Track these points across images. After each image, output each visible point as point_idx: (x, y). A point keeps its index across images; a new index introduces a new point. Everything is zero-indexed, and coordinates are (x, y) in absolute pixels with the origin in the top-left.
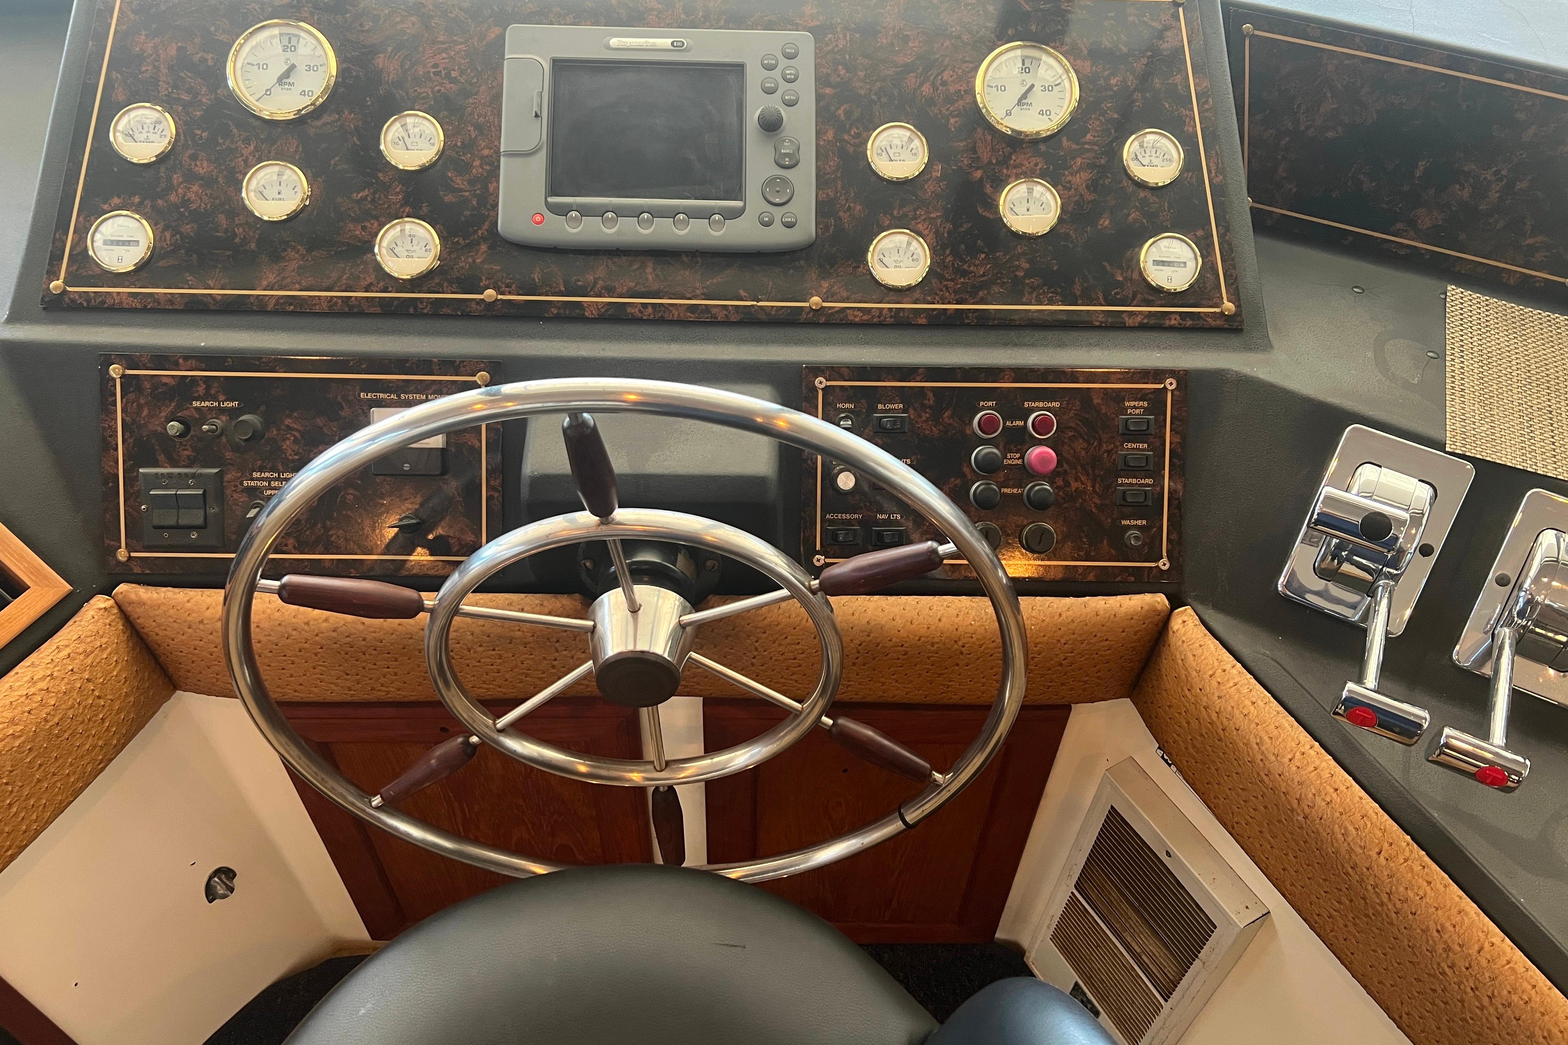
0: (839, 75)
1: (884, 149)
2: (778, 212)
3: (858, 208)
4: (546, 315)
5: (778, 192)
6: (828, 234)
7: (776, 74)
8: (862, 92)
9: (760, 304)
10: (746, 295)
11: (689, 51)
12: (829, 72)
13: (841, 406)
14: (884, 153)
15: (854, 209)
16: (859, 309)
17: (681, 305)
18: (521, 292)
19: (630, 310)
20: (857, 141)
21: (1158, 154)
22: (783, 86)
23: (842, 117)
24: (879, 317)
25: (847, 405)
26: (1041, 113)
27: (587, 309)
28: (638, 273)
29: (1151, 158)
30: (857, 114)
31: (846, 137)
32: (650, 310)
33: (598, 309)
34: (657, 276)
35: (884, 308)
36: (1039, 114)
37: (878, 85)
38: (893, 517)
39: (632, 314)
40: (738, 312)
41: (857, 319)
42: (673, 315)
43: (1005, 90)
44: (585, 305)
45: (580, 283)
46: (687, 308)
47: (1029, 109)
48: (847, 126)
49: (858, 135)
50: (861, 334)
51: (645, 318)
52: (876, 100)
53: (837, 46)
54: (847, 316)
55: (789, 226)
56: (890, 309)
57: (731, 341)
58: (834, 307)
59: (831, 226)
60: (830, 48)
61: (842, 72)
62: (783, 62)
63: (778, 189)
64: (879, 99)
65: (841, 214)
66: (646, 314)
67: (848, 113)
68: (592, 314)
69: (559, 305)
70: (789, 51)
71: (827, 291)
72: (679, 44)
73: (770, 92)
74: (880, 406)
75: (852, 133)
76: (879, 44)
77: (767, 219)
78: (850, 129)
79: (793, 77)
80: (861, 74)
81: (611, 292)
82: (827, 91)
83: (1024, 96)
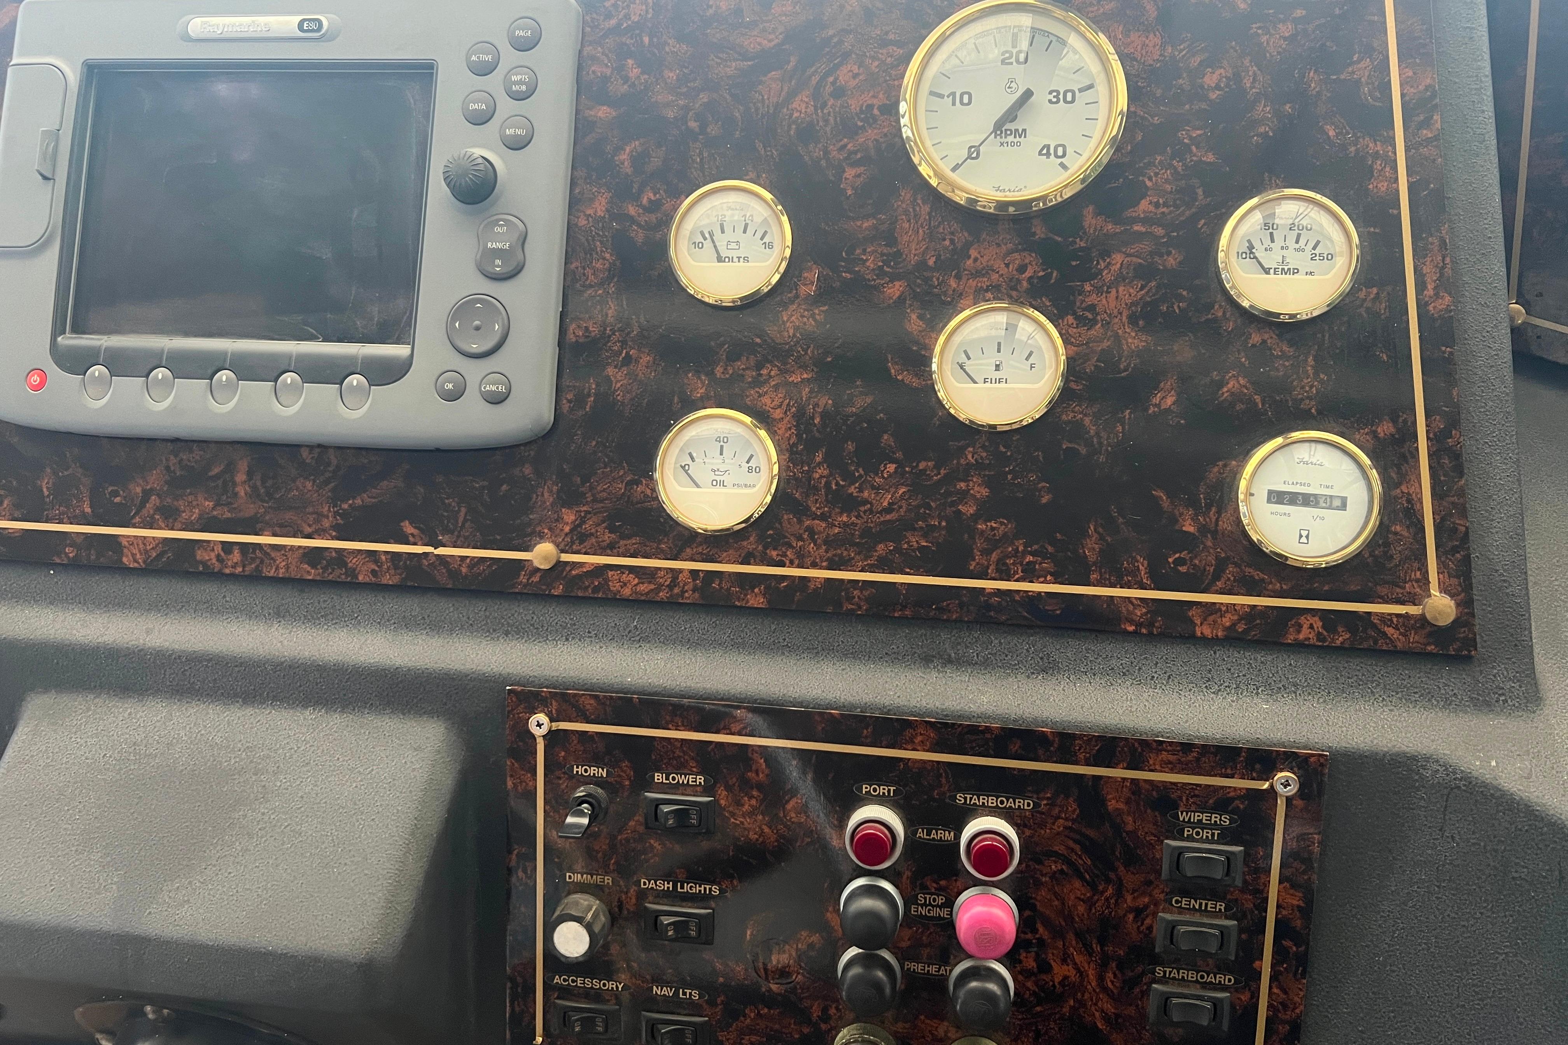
0: (626, 79)
1: (707, 235)
2: (474, 371)
3: (646, 359)
4: (58, 561)
5: (477, 328)
6: (581, 413)
7: (494, 82)
8: (671, 115)
9: (441, 551)
10: (416, 532)
11: (334, 39)
12: (608, 72)
13: (581, 770)
14: (708, 244)
15: (637, 362)
16: (631, 569)
17: (292, 548)
18: (17, 514)
19: (200, 555)
20: (653, 218)
21: (1302, 242)
22: (506, 106)
23: (627, 168)
24: (671, 587)
25: (593, 771)
26: (1045, 151)
27: (125, 550)
28: (220, 482)
29: (1284, 252)
30: (655, 162)
31: (632, 210)
32: (236, 556)
33: (146, 552)
34: (254, 488)
35: (681, 571)
36: (1040, 153)
37: (704, 97)
38: (684, 994)
39: (204, 563)
40: (396, 567)
41: (627, 592)
42: (277, 568)
43: (969, 103)
44: (125, 543)
45: (118, 500)
46: (305, 555)
47: (1019, 144)
48: (636, 186)
49: (654, 206)
50: (635, 620)
51: (227, 571)
52: (697, 130)
53: (627, 17)
54: (607, 581)
55: (497, 400)
56: (694, 573)
57: (382, 622)
58: (581, 564)
59: (589, 395)
60: (613, 22)
61: (634, 72)
62: (509, 57)
63: (477, 323)
64: (703, 127)
65: (610, 371)
66: (230, 563)
67: (638, 160)
68: (135, 561)
69: (79, 540)
70: (522, 33)
71: (571, 530)
72: (313, 26)
73: (480, 120)
74: (659, 777)
75: (645, 201)
76: (711, 11)
77: (450, 386)
78: (641, 191)
79: (524, 88)
80: (671, 75)
81: (170, 518)
82: (600, 114)
83: (1011, 115)
